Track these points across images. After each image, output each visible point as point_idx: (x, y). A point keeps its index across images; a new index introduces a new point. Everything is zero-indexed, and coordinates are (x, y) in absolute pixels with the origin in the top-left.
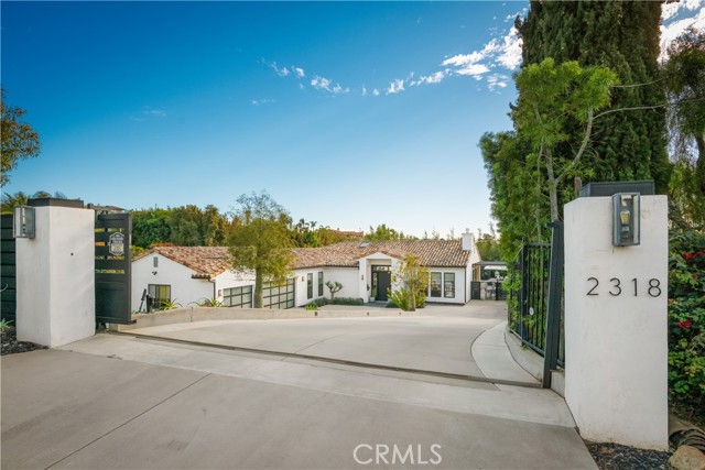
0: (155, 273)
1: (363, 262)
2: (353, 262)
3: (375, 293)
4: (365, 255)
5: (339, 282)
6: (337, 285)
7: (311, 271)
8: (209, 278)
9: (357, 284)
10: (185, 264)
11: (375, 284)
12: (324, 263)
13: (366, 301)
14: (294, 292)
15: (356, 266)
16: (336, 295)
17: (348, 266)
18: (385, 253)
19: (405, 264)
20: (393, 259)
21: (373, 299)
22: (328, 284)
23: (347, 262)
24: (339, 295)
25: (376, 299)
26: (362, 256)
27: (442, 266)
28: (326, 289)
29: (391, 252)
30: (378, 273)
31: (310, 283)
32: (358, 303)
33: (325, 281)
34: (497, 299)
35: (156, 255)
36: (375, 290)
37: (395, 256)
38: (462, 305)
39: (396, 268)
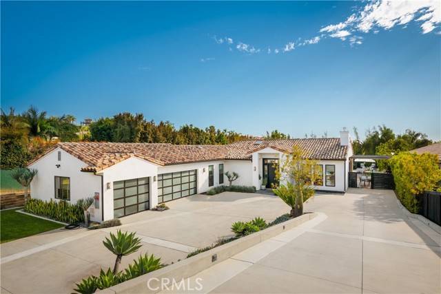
0: (58, 166)
1: (255, 156)
2: (248, 155)
3: (266, 182)
4: (257, 150)
5: (236, 172)
6: (235, 174)
7: (211, 164)
8: (94, 171)
9: (251, 174)
10: (80, 158)
11: (266, 173)
12: (223, 156)
13: (258, 188)
14: (196, 181)
15: (250, 159)
16: (233, 183)
17: (243, 159)
18: (274, 148)
19: (291, 157)
20: (281, 153)
21: (264, 187)
22: (227, 174)
23: (243, 156)
24: (236, 183)
25: (267, 187)
26: (255, 151)
27: (324, 159)
28: (225, 177)
29: (279, 147)
30: (268, 165)
31: (211, 173)
32: (251, 190)
33: (225, 171)
34: (372, 188)
35: (59, 149)
36: (266, 179)
37: (283, 151)
38: (342, 193)
39: (283, 161)
